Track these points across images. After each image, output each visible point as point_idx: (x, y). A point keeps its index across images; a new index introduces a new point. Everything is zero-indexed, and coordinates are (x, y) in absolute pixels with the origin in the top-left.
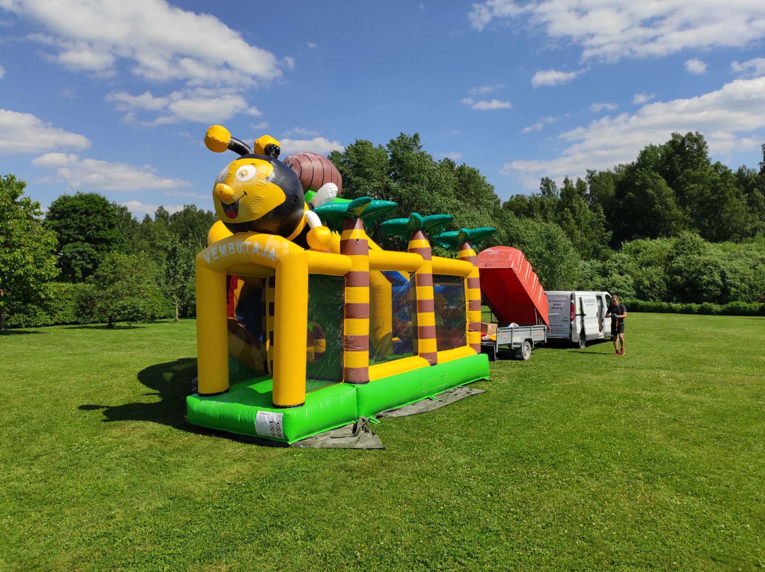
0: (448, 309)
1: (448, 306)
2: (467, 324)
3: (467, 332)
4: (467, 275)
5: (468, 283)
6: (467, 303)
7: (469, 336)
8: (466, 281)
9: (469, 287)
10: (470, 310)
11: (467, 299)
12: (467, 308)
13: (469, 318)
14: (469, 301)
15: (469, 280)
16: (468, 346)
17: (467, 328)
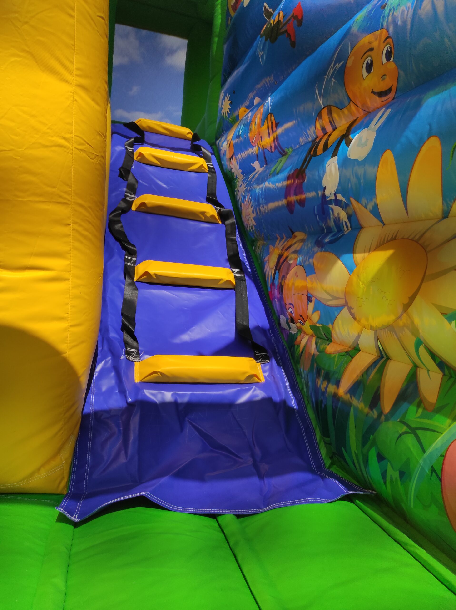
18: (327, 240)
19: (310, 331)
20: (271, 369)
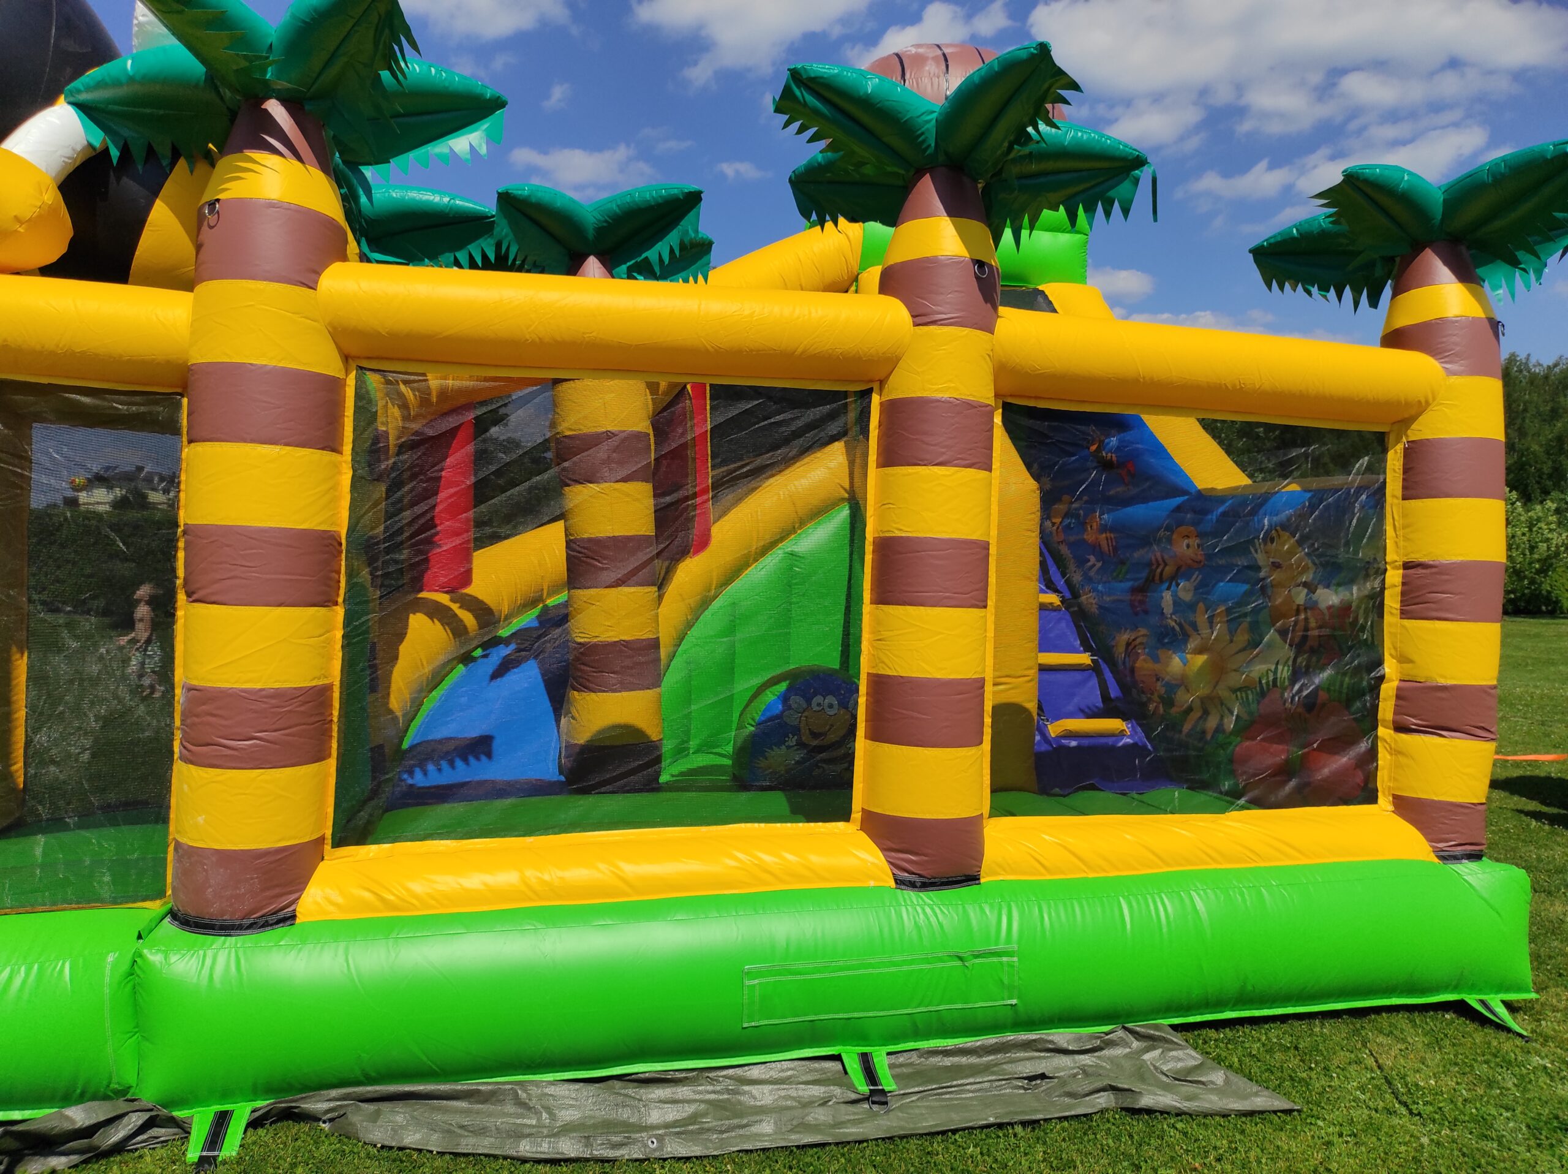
0: (1311, 606)
1: (1310, 587)
2: (1388, 690)
3: (1381, 731)
4: (1406, 422)
5: (1407, 470)
6: (1394, 577)
7: (1396, 752)
8: (1394, 460)
9: (1410, 492)
10: (1405, 614)
11: (1392, 555)
12: (1392, 601)
13: (1403, 659)
14: (1407, 566)
15: (1412, 452)
16: (1384, 802)
17: (1386, 709)
18: (1166, 641)
19: (1158, 700)
20: (1132, 726)
